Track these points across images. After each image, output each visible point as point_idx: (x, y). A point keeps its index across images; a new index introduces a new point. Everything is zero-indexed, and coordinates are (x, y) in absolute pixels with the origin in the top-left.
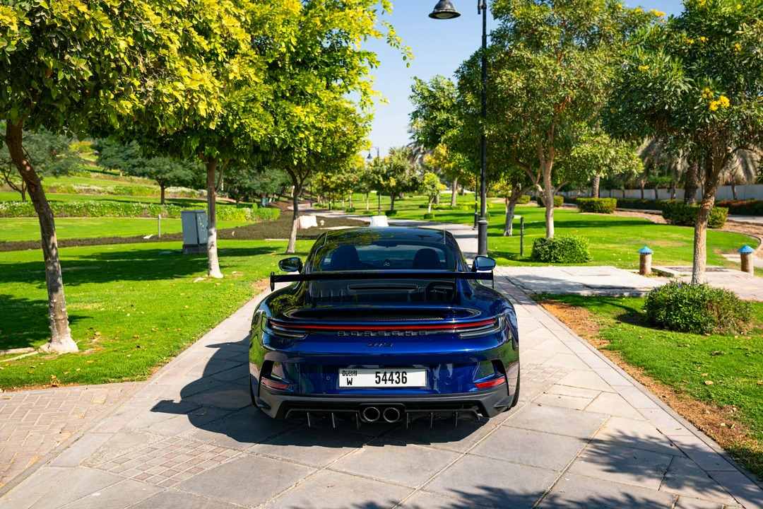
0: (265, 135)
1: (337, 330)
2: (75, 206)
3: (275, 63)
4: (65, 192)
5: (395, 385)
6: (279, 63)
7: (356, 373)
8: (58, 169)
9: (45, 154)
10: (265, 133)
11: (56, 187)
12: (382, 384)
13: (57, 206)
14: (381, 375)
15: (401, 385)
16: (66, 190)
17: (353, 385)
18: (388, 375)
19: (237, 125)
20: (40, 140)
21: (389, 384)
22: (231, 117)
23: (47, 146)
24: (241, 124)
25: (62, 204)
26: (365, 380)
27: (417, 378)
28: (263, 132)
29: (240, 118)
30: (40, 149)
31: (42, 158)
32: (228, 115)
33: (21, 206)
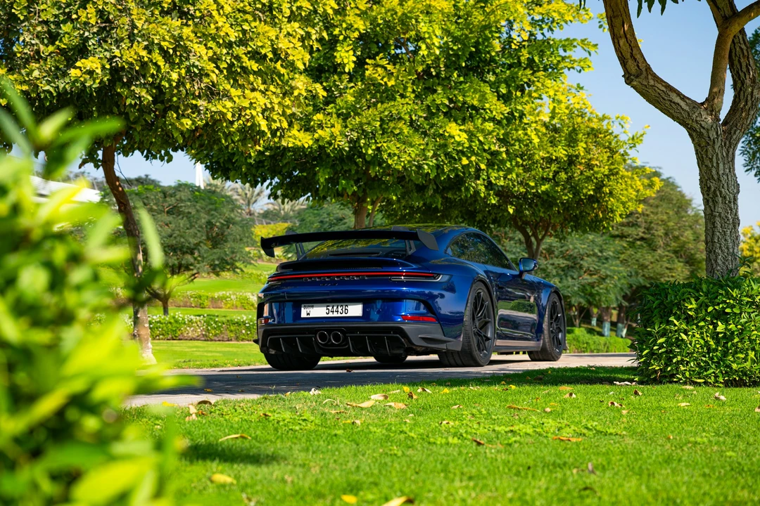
0: (409, 162)
1: (302, 278)
2: (244, 323)
3: (427, 72)
4: (236, 307)
5: (339, 315)
6: (432, 70)
7: (313, 307)
8: (218, 259)
9: (199, 234)
10: (408, 158)
11: (221, 299)
12: (331, 315)
13: (216, 322)
14: (330, 308)
15: (344, 315)
16: (239, 304)
17: (311, 316)
18: (335, 308)
19: (373, 150)
20: (193, 212)
21: (335, 315)
22: (363, 141)
23: (203, 221)
24: (378, 149)
25: (224, 319)
26: (318, 312)
27: (356, 310)
28: (405, 158)
29: (376, 143)
30: (192, 226)
31: (193, 241)
32: (358, 139)
33: (160, 322)
